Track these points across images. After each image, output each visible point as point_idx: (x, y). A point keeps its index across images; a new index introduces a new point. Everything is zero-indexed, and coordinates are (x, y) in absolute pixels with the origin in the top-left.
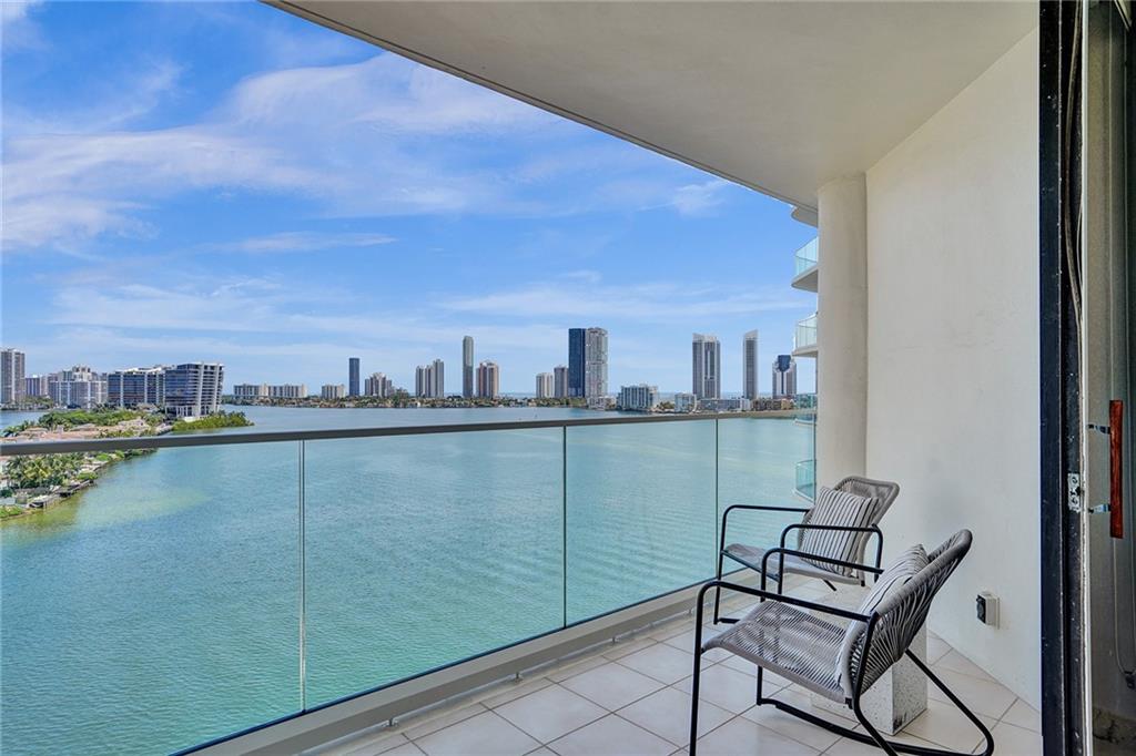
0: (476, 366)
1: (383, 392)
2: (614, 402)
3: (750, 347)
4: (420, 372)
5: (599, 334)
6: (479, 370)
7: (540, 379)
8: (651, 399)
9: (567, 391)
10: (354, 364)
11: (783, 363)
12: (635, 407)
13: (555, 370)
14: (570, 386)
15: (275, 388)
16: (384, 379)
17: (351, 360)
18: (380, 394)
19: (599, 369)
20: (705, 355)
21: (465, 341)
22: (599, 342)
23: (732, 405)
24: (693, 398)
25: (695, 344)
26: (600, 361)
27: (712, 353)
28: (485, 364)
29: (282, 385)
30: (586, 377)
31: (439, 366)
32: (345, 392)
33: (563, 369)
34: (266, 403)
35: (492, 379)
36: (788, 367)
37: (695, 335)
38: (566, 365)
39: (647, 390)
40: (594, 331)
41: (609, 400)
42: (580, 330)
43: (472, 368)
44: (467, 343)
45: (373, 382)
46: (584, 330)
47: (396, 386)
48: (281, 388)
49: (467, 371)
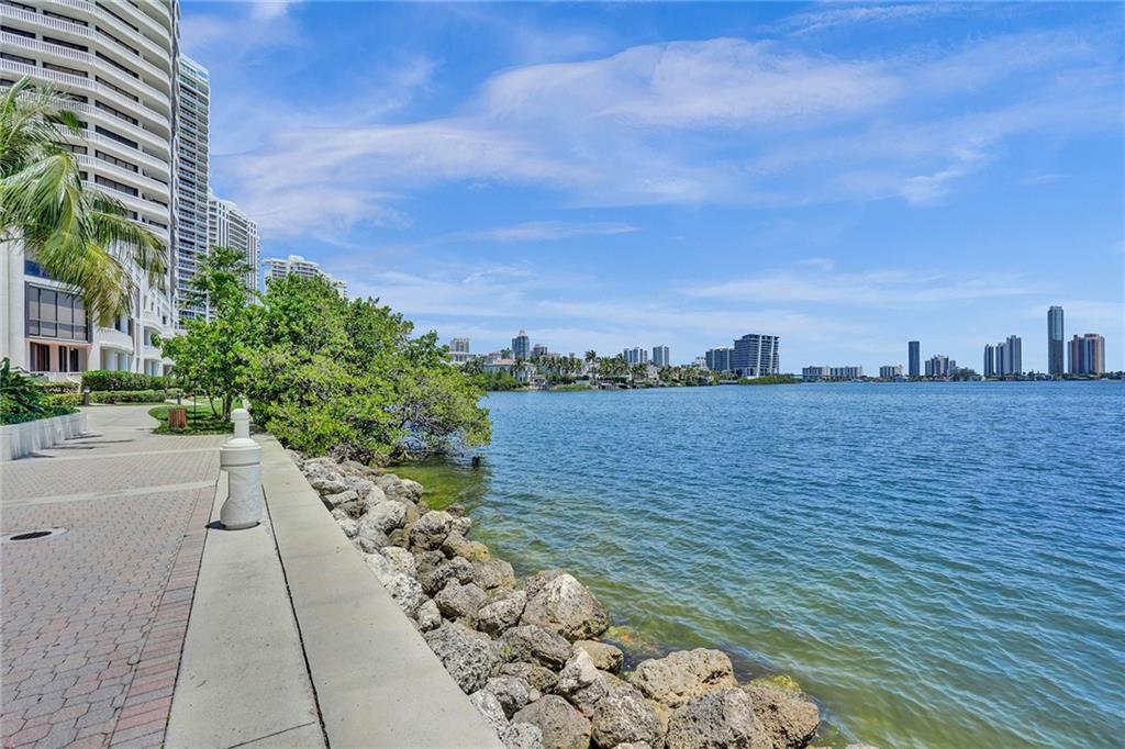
0: (1068, 338)
1: (945, 371)
4: (989, 350)
6: (1072, 344)
10: (914, 348)
15: (836, 370)
16: (947, 360)
17: (910, 343)
18: (943, 372)
21: (1050, 313)
28: (1082, 336)
29: (844, 366)
31: (1014, 344)
32: (905, 372)
34: (827, 380)
35: (1093, 353)
43: (1061, 342)
44: (1054, 316)
45: (934, 363)
47: (961, 365)
48: (842, 369)
49: (1055, 347)
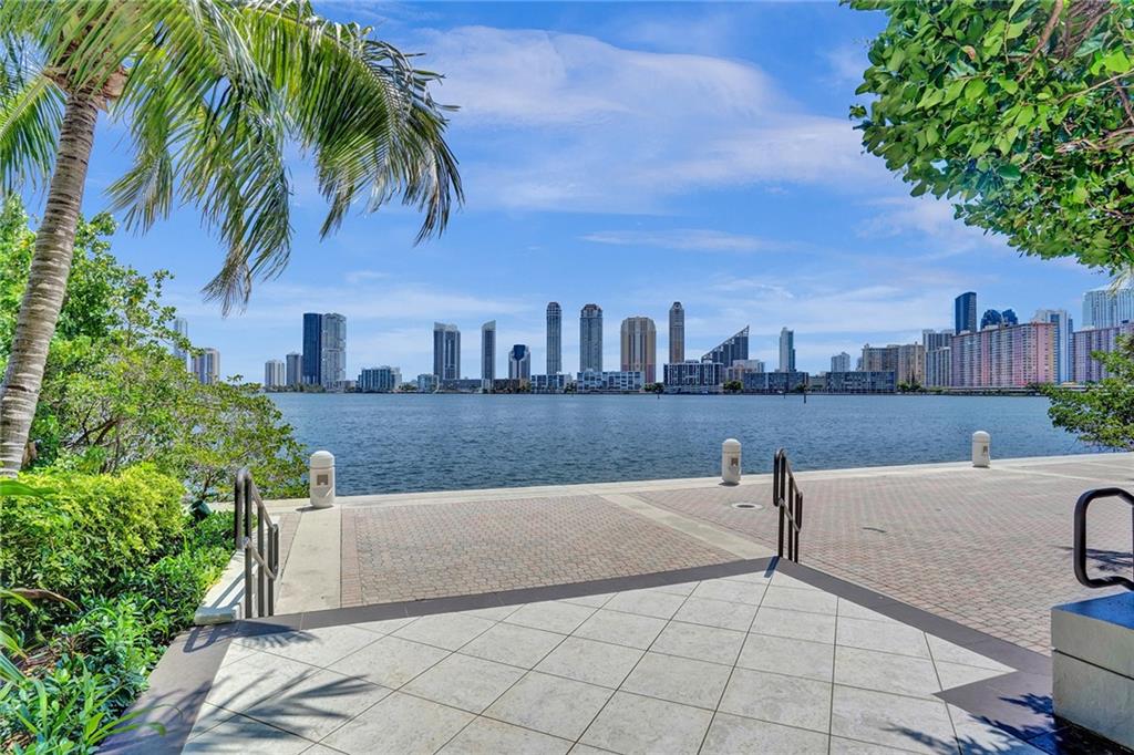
2: (354, 385)
3: (489, 337)
5: (336, 320)
7: (270, 367)
8: (393, 381)
9: (301, 379)
11: (519, 352)
12: (376, 389)
13: (288, 356)
14: (305, 374)
19: (336, 356)
20: (446, 342)
22: (337, 329)
23: (473, 385)
24: (435, 379)
25: (436, 333)
26: (338, 348)
27: (453, 342)
30: (323, 364)
33: (296, 357)
35: (211, 365)
36: (522, 356)
37: (436, 324)
38: (300, 352)
39: (389, 371)
40: (330, 317)
41: (348, 383)
42: (316, 315)
46: (321, 316)
